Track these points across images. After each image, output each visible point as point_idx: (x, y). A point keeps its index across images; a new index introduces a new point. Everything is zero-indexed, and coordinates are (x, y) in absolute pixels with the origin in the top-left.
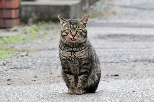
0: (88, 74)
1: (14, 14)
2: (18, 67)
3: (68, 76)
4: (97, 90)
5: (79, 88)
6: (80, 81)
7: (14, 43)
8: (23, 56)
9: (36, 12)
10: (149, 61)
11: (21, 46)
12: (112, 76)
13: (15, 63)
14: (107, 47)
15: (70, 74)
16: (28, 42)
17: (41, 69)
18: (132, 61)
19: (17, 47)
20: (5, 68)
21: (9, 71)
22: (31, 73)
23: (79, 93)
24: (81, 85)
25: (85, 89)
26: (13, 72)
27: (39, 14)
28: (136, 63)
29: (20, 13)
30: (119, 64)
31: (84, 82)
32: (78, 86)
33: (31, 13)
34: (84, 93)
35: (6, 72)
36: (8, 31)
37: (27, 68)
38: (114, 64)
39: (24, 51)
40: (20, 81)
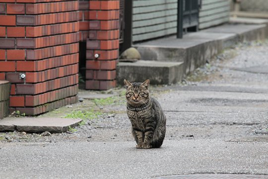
0: (153, 131)
1: (109, 75)
2: (102, 126)
3: (136, 132)
4: (162, 146)
5: (145, 144)
6: (146, 137)
7: (104, 105)
8: (109, 117)
9: (134, 74)
10: (227, 124)
11: (110, 108)
12: (187, 136)
13: (100, 123)
14: (193, 110)
15: (138, 130)
16: (119, 105)
17: (123, 129)
18: (211, 124)
19: (106, 109)
20: (89, 127)
21: (92, 131)
22: (112, 132)
23: (145, 147)
24: (146, 140)
25: (151, 144)
26: (96, 131)
27: (136, 75)
28: (215, 126)
29: (117, 74)
30: (198, 126)
31: (150, 138)
32: (145, 142)
33: (128, 74)
34: (150, 148)
35: (90, 131)
36: (103, 93)
37: (110, 128)
38: (193, 126)
39: (112, 113)
40: (100, 139)
